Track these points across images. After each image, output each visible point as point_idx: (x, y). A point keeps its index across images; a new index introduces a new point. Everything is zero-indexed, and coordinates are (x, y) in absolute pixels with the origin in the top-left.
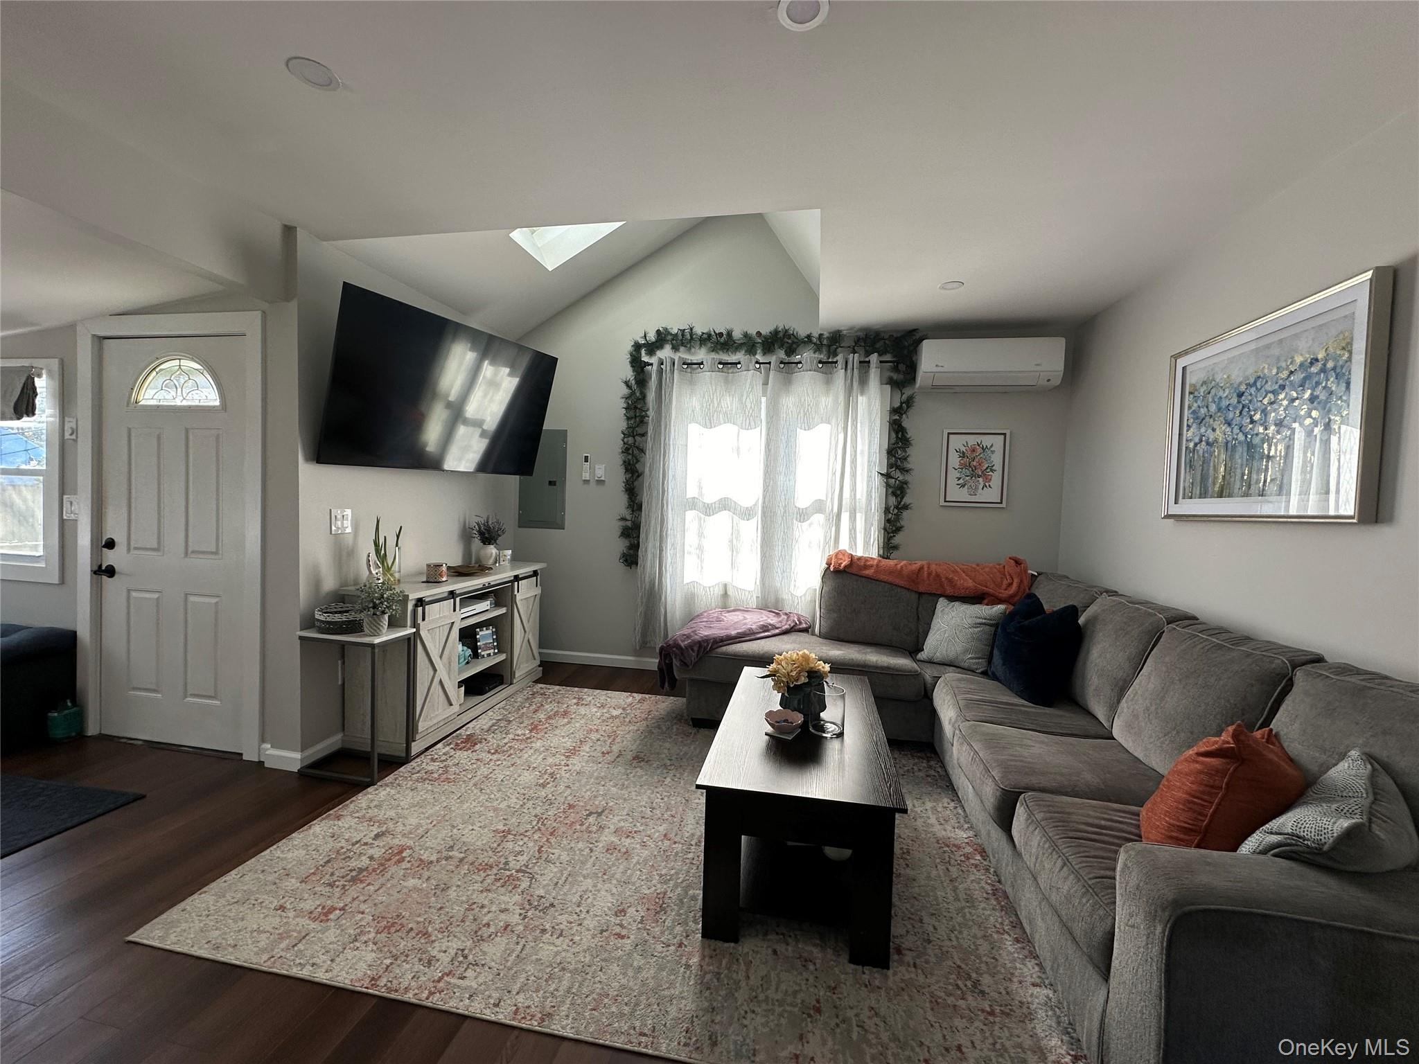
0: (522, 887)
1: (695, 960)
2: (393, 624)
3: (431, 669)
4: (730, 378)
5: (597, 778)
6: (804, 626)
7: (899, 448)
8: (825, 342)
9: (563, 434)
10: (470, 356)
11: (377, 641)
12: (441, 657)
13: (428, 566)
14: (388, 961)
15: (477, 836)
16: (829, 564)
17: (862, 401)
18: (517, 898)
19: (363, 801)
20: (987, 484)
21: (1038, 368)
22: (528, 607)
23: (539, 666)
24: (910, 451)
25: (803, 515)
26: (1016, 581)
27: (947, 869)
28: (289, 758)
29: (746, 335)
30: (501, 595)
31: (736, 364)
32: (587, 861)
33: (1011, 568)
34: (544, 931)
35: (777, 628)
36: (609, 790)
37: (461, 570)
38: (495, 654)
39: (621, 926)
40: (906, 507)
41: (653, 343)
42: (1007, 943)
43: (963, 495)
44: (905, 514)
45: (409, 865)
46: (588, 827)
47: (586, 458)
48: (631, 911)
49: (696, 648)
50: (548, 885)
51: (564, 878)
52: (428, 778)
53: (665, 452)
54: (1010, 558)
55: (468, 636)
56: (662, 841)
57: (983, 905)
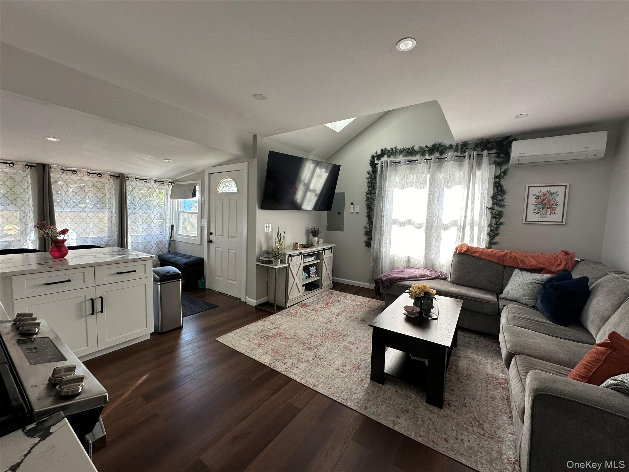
0: (314, 351)
1: (366, 386)
2: (282, 262)
3: (293, 279)
4: (413, 167)
5: (346, 324)
6: (444, 277)
7: (499, 195)
8: (459, 147)
9: (343, 194)
10: (312, 166)
11: (277, 267)
12: (296, 275)
13: (294, 243)
14: (274, 360)
15: (303, 335)
16: (456, 250)
17: (478, 173)
18: (312, 354)
19: (272, 317)
20: (553, 212)
21: (587, 150)
22: (328, 260)
23: (332, 283)
24: (505, 196)
25: (446, 227)
26: (563, 263)
27: (487, 385)
28: (253, 302)
29: (421, 148)
30: (318, 255)
31: (416, 161)
32: (336, 349)
33: (562, 256)
34: (318, 365)
35: (429, 277)
36: (349, 329)
37: (305, 246)
38: (316, 277)
39: (343, 369)
40: (501, 224)
41: (379, 155)
42: (504, 417)
43: (537, 218)
44: (501, 227)
45: (282, 338)
46: (339, 339)
47: (352, 203)
48: (348, 366)
49: (389, 281)
50: (322, 353)
51: (328, 352)
52: (291, 314)
53: (383, 200)
54: (562, 251)
55: (306, 269)
56: (364, 348)
57: (499, 401)
